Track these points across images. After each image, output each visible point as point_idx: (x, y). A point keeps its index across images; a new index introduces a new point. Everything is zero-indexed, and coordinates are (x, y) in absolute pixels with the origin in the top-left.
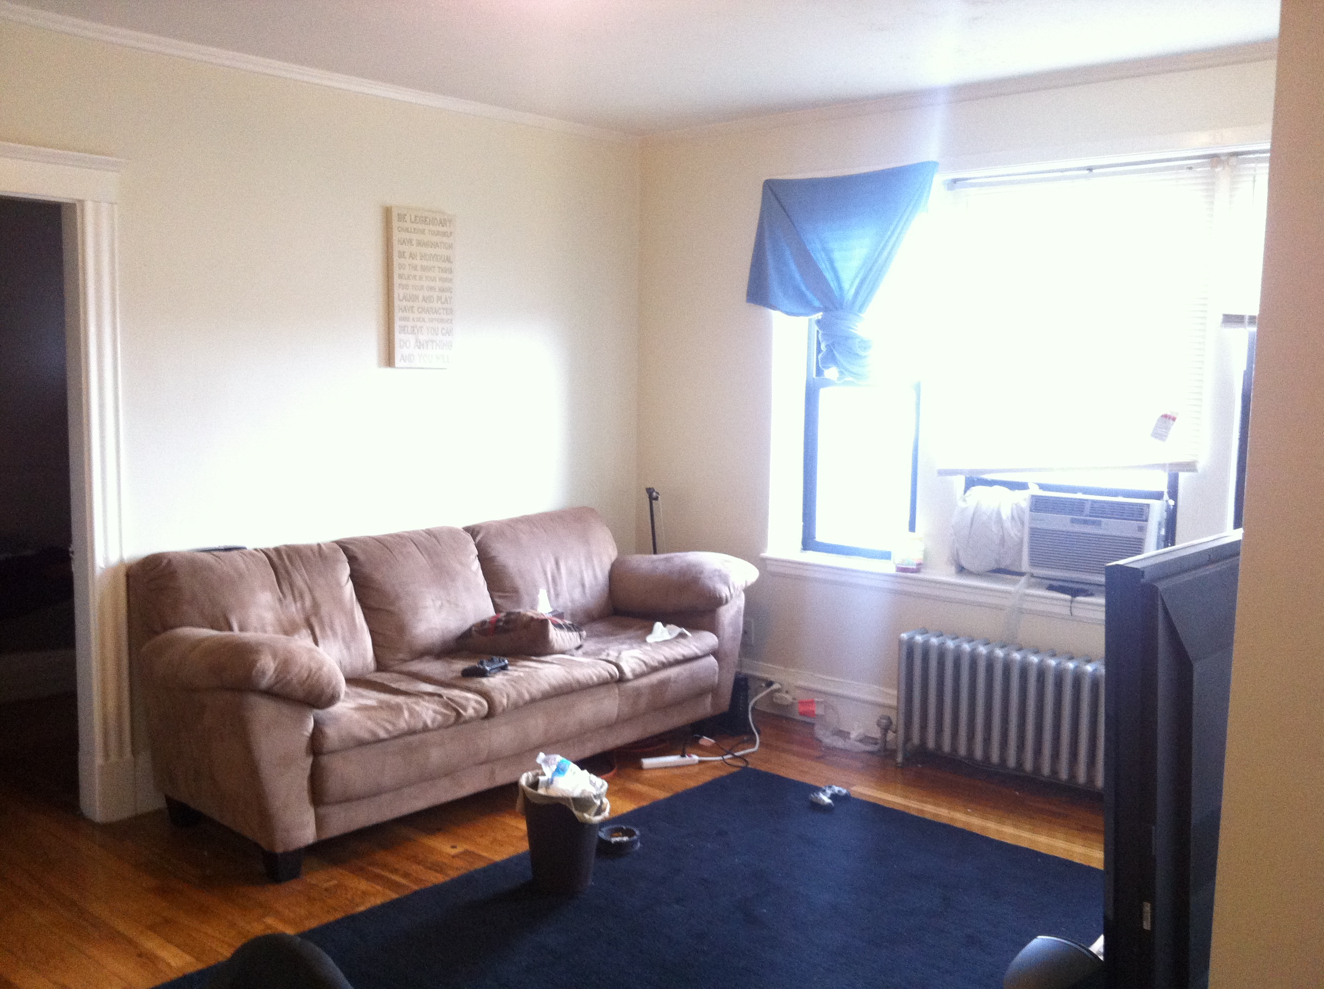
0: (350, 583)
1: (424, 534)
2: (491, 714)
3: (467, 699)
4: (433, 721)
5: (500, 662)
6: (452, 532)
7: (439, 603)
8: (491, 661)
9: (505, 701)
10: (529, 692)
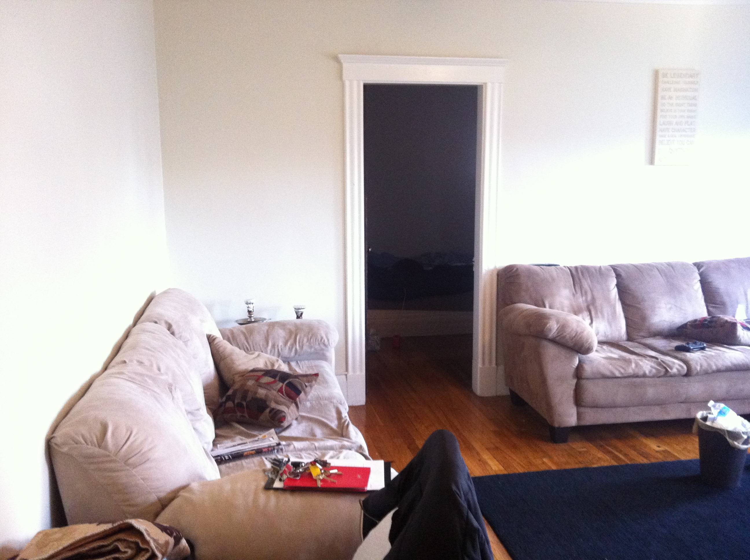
0: (616, 289)
1: (666, 265)
2: (688, 374)
3: (674, 363)
4: (650, 372)
5: (700, 345)
6: (684, 266)
7: (669, 306)
8: (695, 343)
9: (698, 368)
10: (716, 365)
